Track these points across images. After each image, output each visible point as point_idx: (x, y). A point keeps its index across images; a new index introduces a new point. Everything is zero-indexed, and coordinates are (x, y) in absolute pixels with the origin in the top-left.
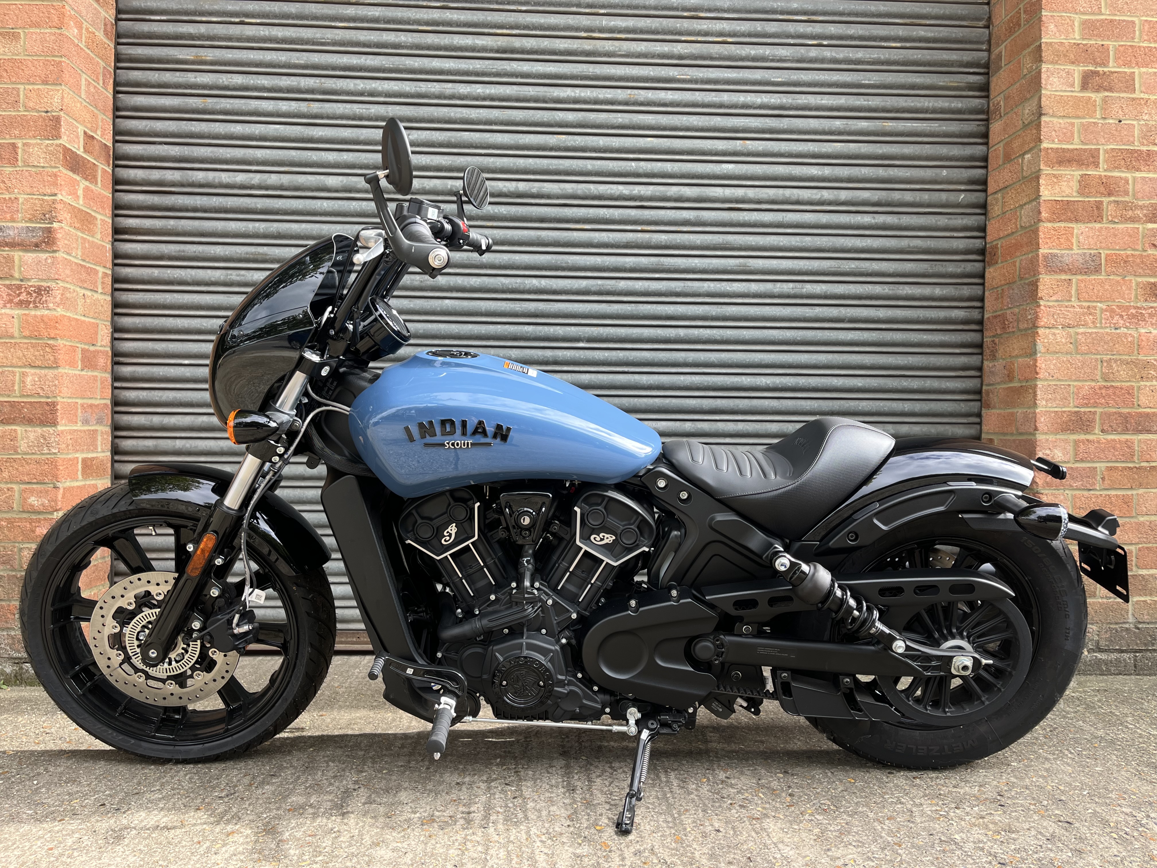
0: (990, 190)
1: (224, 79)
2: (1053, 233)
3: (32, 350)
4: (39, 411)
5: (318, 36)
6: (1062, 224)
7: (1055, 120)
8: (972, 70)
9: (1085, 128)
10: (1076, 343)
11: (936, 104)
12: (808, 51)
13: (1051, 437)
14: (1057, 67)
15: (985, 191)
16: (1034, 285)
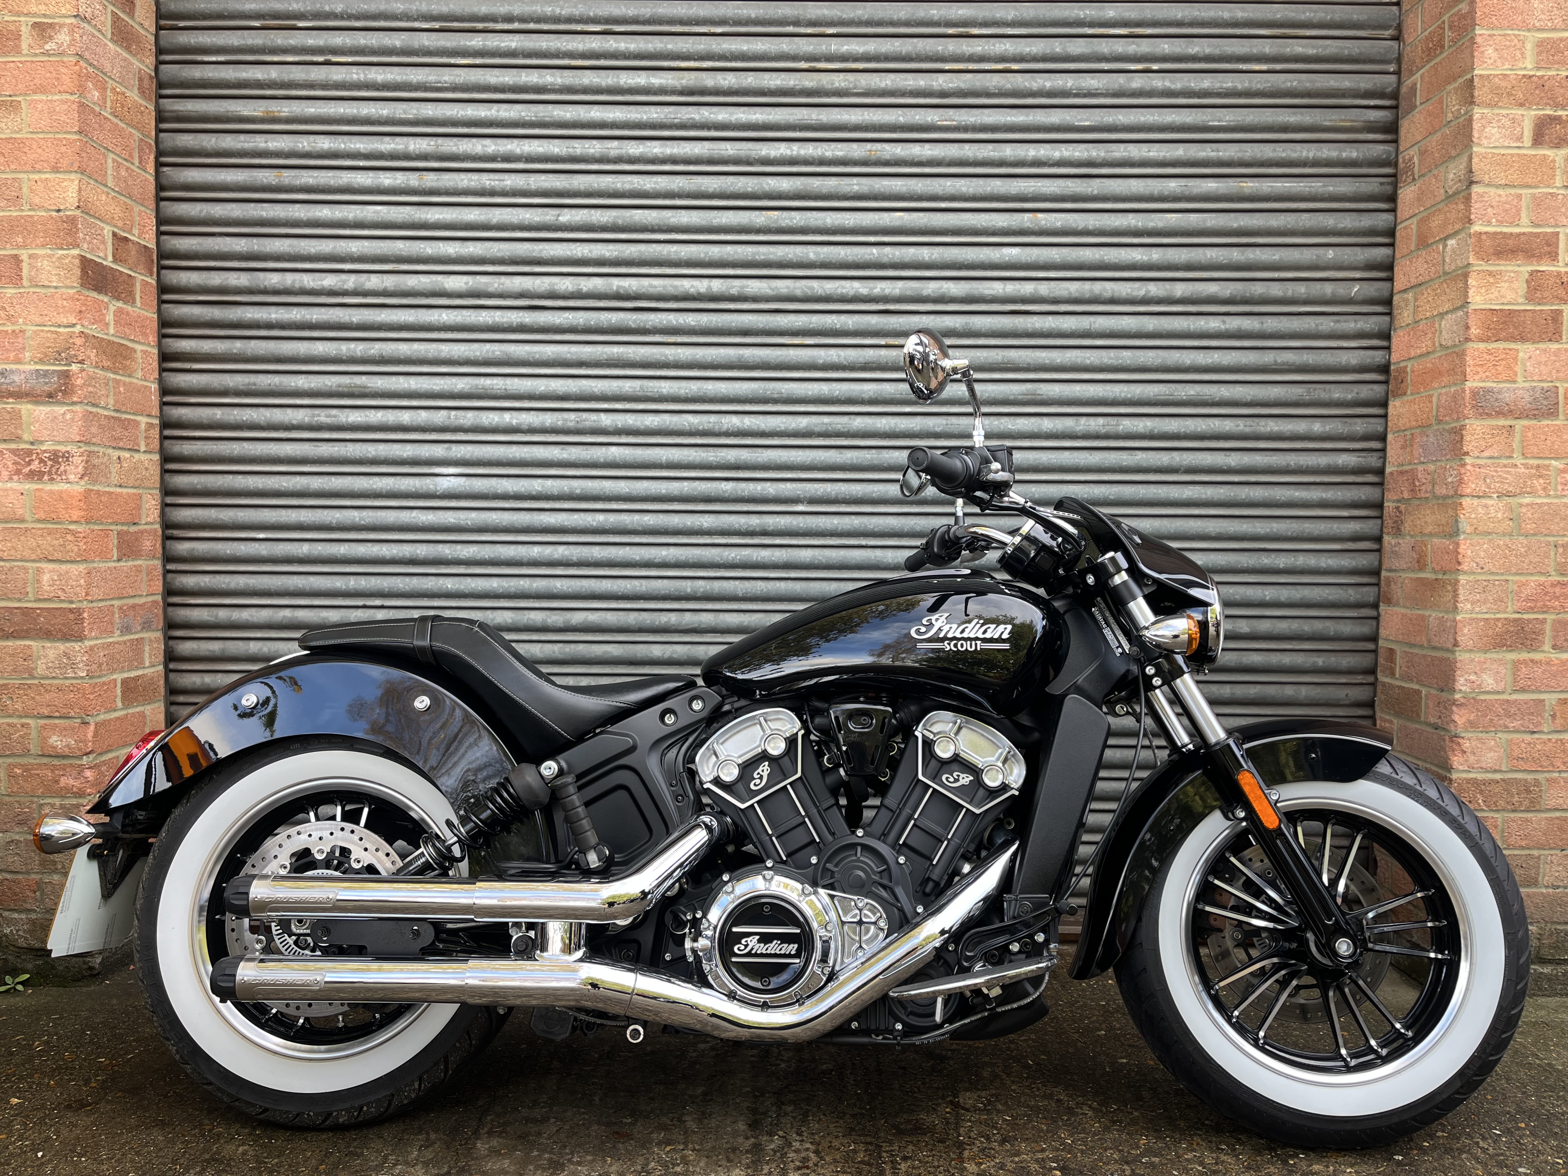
0: (1399, 280)
1: (305, 144)
2: (1487, 357)
3: (48, 538)
4: (60, 620)
5: (432, 78)
6: (1501, 345)
7: (1492, 191)
8: (1373, 103)
9: (1538, 202)
10: (1517, 519)
11: (1319, 154)
12: (1130, 81)
13: (1479, 657)
14: (1496, 111)
15: (1390, 280)
16: (1458, 434)
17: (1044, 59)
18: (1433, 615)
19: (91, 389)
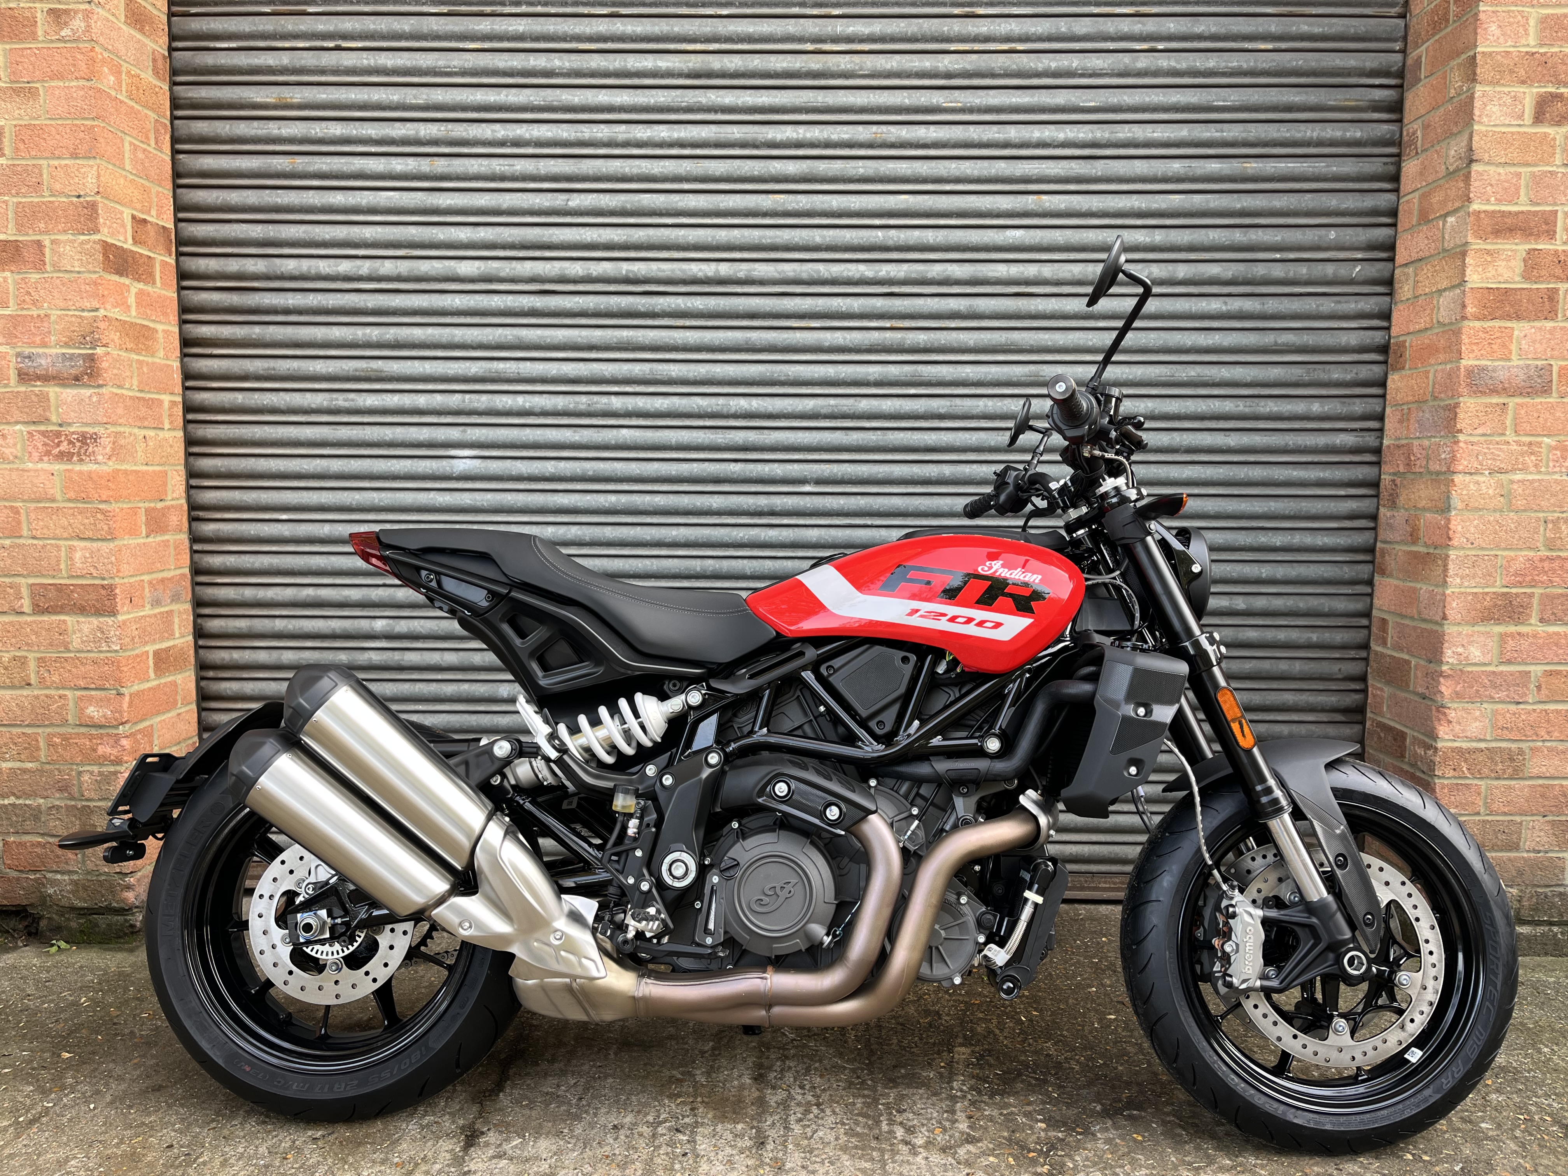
0: (1400, 259)
1: (317, 130)
2: (1483, 336)
3: (80, 517)
4: (93, 596)
5: (441, 63)
6: (1497, 323)
7: (1492, 169)
8: (1377, 81)
9: (1537, 180)
10: (1508, 495)
11: (1323, 134)
12: (1135, 60)
13: (1466, 630)
14: (1498, 89)
15: (1392, 260)
16: (1452, 411)
17: (1050, 39)
18: (1424, 588)
19: (115, 371)
